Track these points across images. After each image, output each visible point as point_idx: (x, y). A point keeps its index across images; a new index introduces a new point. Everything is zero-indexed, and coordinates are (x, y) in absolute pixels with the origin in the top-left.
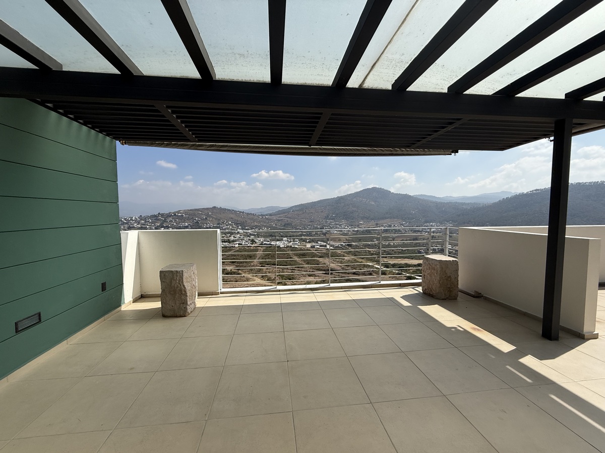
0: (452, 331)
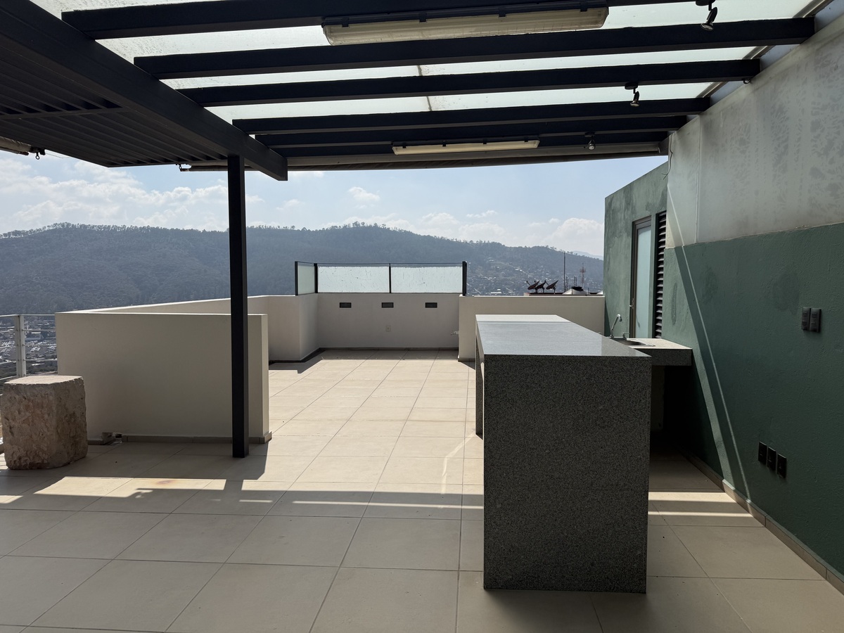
0: (139, 499)
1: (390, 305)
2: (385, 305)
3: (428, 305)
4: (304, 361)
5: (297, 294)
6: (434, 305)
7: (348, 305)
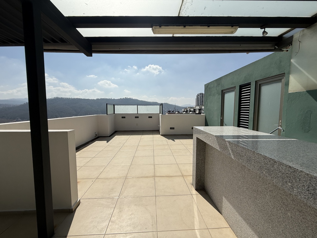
1: (138, 117)
2: (136, 117)
3: (149, 117)
4: (110, 136)
5: (107, 114)
6: (151, 117)
7: (124, 117)
